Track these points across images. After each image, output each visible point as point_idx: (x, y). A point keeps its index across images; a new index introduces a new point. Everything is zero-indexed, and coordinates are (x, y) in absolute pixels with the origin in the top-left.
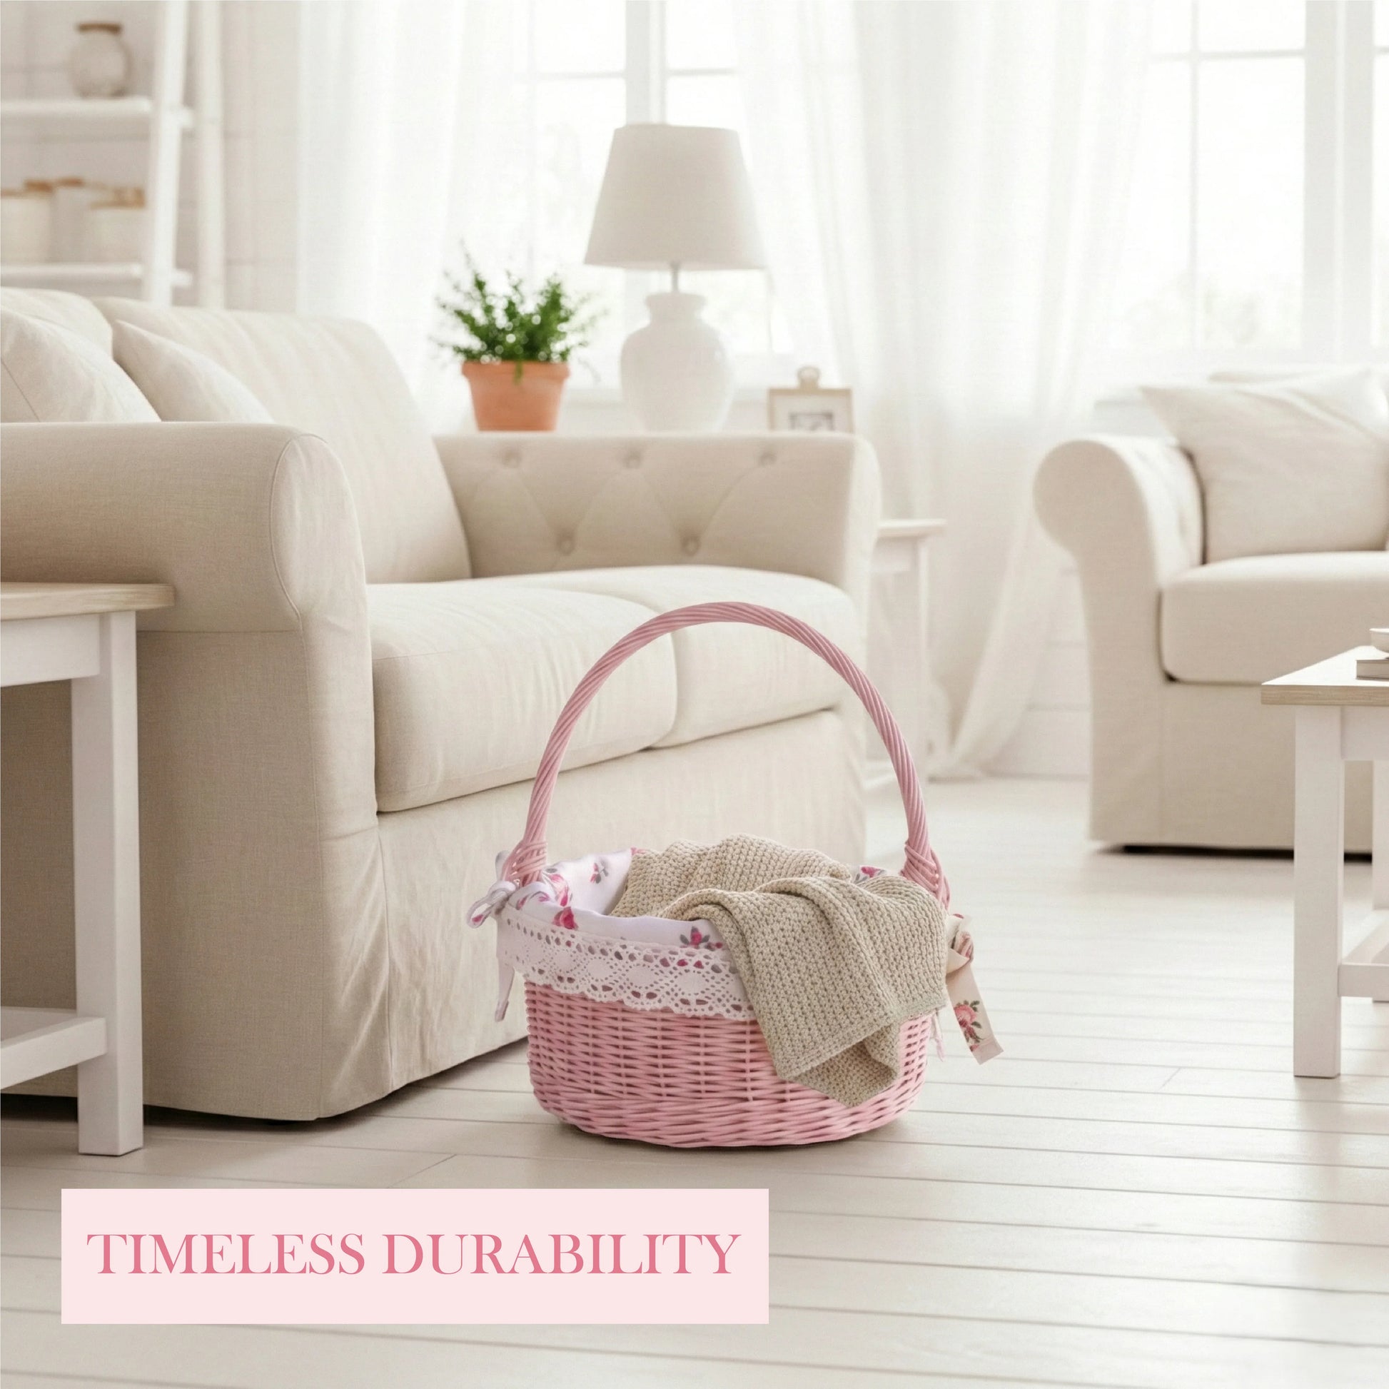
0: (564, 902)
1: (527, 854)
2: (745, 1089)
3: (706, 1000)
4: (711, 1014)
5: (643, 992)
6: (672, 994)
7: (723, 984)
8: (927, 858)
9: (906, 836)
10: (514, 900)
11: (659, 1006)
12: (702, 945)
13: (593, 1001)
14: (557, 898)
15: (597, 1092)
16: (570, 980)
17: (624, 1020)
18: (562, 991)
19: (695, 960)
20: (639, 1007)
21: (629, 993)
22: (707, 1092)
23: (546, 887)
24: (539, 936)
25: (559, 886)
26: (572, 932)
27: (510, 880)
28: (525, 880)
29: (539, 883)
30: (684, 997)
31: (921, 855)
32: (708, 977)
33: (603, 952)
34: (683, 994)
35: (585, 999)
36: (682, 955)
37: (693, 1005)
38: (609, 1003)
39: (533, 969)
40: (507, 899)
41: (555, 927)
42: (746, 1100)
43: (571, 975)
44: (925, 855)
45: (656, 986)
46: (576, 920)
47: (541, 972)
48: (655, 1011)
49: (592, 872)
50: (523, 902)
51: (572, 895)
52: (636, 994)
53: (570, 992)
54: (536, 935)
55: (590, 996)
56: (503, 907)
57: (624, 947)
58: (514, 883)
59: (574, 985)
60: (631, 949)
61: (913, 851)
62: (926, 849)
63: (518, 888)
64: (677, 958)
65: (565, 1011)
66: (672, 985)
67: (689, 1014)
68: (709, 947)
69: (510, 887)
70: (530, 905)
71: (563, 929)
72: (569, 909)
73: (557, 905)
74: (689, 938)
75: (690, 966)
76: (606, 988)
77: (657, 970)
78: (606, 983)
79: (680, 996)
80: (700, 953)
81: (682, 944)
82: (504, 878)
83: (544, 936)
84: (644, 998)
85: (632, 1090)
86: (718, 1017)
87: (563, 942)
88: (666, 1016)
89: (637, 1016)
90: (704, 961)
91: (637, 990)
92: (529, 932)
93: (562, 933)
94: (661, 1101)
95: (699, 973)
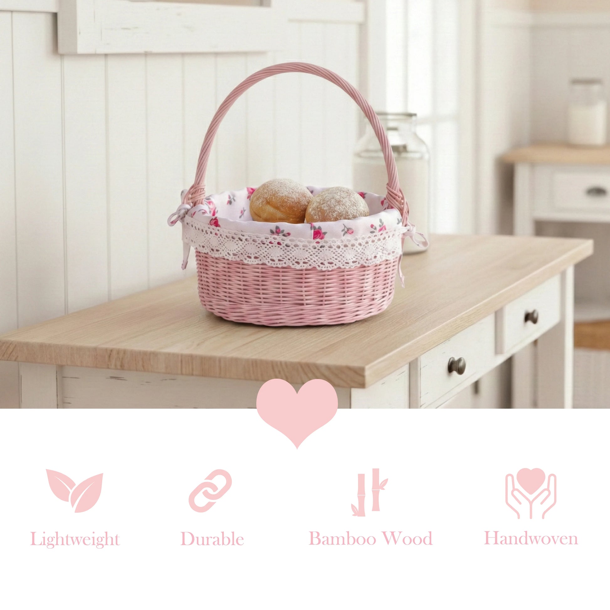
0: (214, 215)
1: (196, 191)
2: (302, 300)
3: (283, 259)
4: (285, 266)
5: (253, 257)
6: (266, 257)
7: (291, 252)
8: (397, 192)
9: (387, 182)
10: (190, 213)
11: (260, 262)
12: (281, 234)
13: (228, 260)
14: (210, 212)
15: (230, 301)
16: (217, 250)
17: (243, 268)
18: (213, 256)
19: (277, 241)
20: (250, 263)
21: (246, 257)
22: (283, 301)
23: (205, 207)
24: (202, 230)
25: (211, 206)
26: (218, 228)
27: (188, 204)
28: (195, 204)
29: (201, 205)
30: (272, 258)
31: (394, 190)
32: (283, 249)
33: (233, 238)
35: (224, 259)
36: (271, 239)
37: (277, 262)
38: (236, 261)
39: (200, 246)
40: (186, 212)
41: (210, 226)
42: (303, 305)
43: (217, 248)
44: (396, 190)
45: (258, 254)
46: (220, 223)
47: (203, 247)
48: (258, 264)
49: (228, 199)
50: (194, 214)
51: (218, 211)
52: (249, 257)
53: (217, 256)
54: (200, 230)
55: (226, 257)
56: (184, 217)
57: (243, 235)
59: (219, 252)
60: (247, 236)
61: (391, 189)
62: (397, 187)
63: (192, 207)
64: (269, 240)
65: (215, 265)
66: (266, 253)
67: (275, 266)
68: (284, 235)
69: (188, 207)
70: (198, 215)
71: (213, 227)
72: (216, 218)
73: (210, 216)
74: (275, 231)
75: (275, 244)
76: (234, 254)
77: (259, 246)
78: (235, 252)
79: (270, 258)
80: (280, 238)
81: (271, 234)
82: (185, 202)
83: (204, 230)
84: (253, 259)
85: (247, 300)
86: (289, 267)
87: (214, 234)
88: (263, 267)
89: (250, 267)
90: (281, 242)
91: (250, 255)
92: (197, 229)
93: (213, 229)
94: (261, 305)
95: (279, 247)
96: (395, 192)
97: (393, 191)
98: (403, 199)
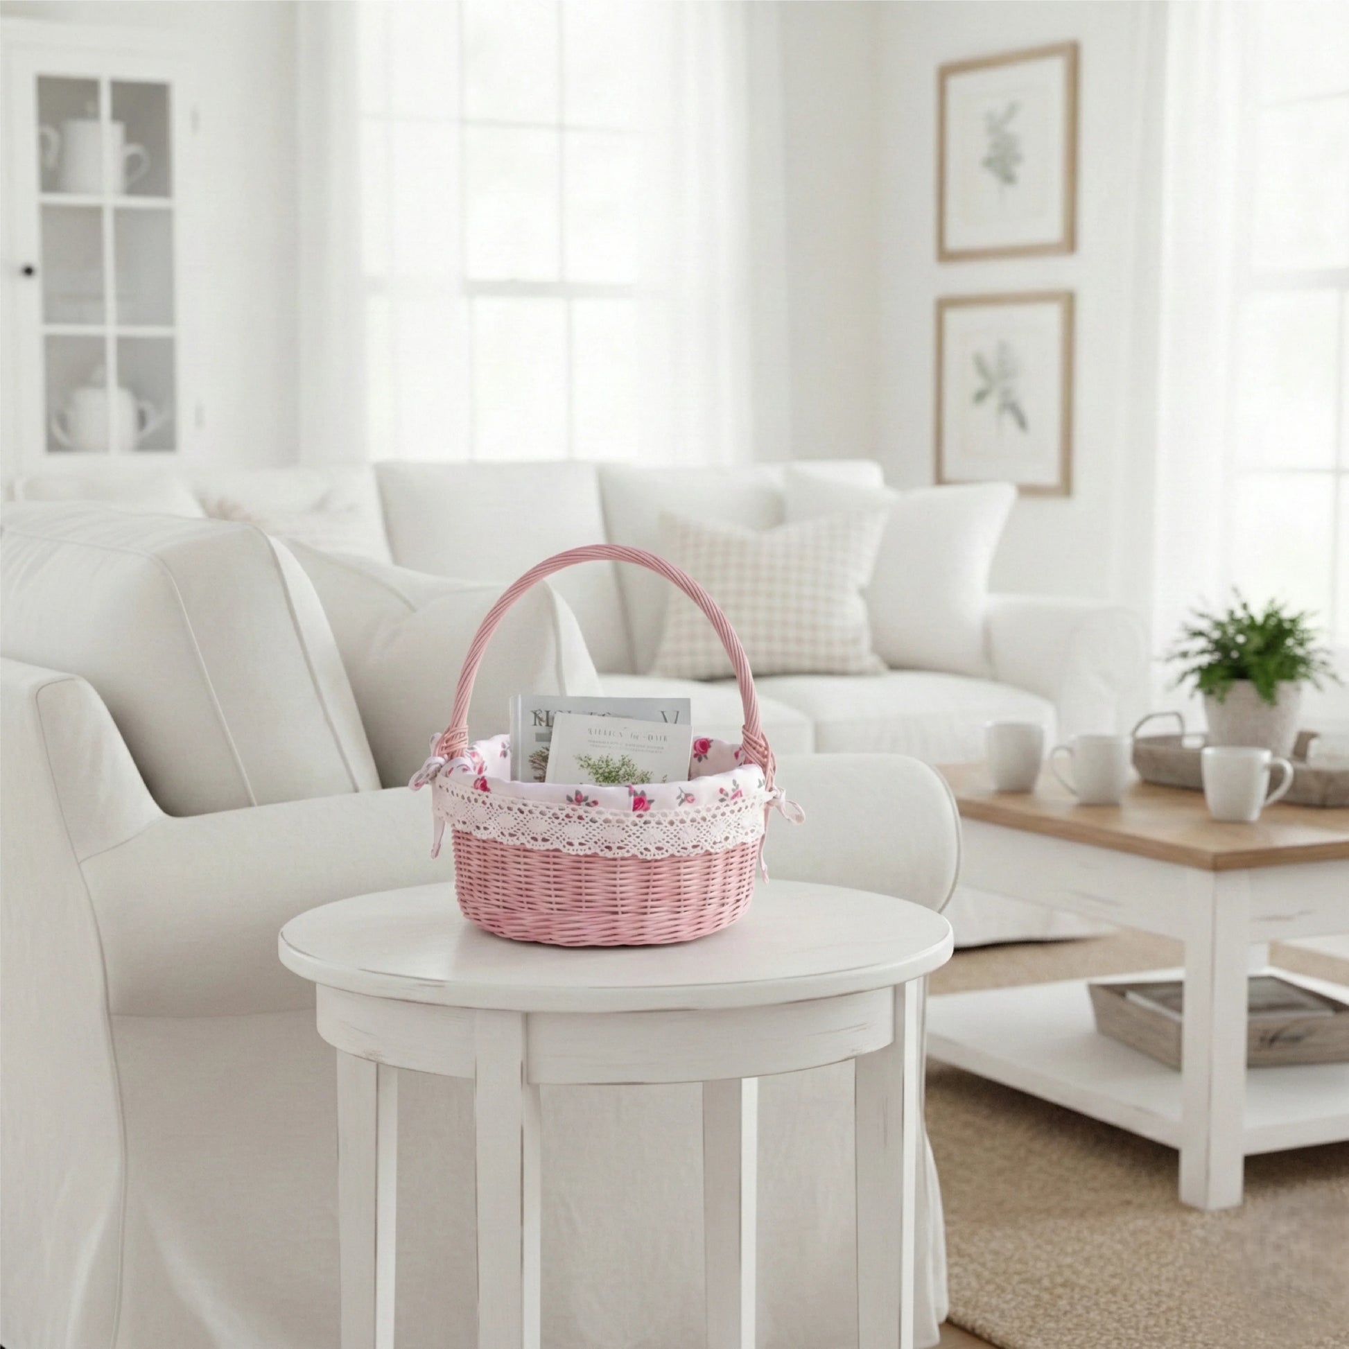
0: (480, 771)
1: (453, 737)
2: (616, 906)
3: (586, 843)
4: (589, 852)
5: (540, 839)
6: (561, 839)
7: (598, 831)
8: (758, 738)
9: (744, 723)
10: (443, 770)
11: (552, 847)
12: (583, 803)
13: (501, 843)
14: (475, 768)
15: (504, 908)
16: (485, 828)
17: (525, 857)
18: (479, 836)
19: (577, 814)
20: (535, 848)
21: (529, 838)
22: (587, 907)
23: (466, 761)
24: (463, 797)
25: (476, 759)
26: (486, 793)
27: (441, 755)
28: (451, 756)
29: (462, 758)
30: (570, 840)
31: (751, 733)
32: (587, 826)
33: (509, 809)
34: (569, 838)
35: (496, 842)
36: (568, 811)
37: (576, 846)
38: (514, 845)
39: (459, 821)
40: (438, 770)
41: (474, 790)
42: (616, 913)
43: (485, 825)
44: (757, 736)
45: (549, 834)
46: (488, 786)
47: (464, 823)
48: (548, 850)
49: (500, 749)
50: (450, 772)
51: (486, 767)
52: (535, 839)
53: (484, 838)
54: (460, 796)
55: (499, 839)
56: (436, 776)
57: (525, 805)
58: (443, 757)
59: (488, 832)
60: (530, 807)
61: (747, 733)
62: (758, 733)
63: (447, 762)
64: (565, 813)
65: (481, 851)
66: (561, 833)
67: (574, 853)
68: (588, 805)
69: (441, 760)
70: (456, 774)
71: (480, 791)
72: (483, 779)
73: (473, 773)
74: (573, 797)
75: (575, 818)
76: (511, 835)
77: (549, 821)
78: (512, 831)
79: (567, 840)
80: (581, 809)
81: (568, 802)
82: (437, 754)
83: (466, 797)
84: (540, 842)
85: (530, 906)
86: (595, 855)
87: (480, 801)
88: (556, 854)
89: (534, 854)
90: (584, 815)
91: (535, 835)
92: (455, 794)
93: (479, 795)
94: (552, 914)
95: (580, 823)
96: (755, 739)
97: (752, 736)
98: (766, 749)
